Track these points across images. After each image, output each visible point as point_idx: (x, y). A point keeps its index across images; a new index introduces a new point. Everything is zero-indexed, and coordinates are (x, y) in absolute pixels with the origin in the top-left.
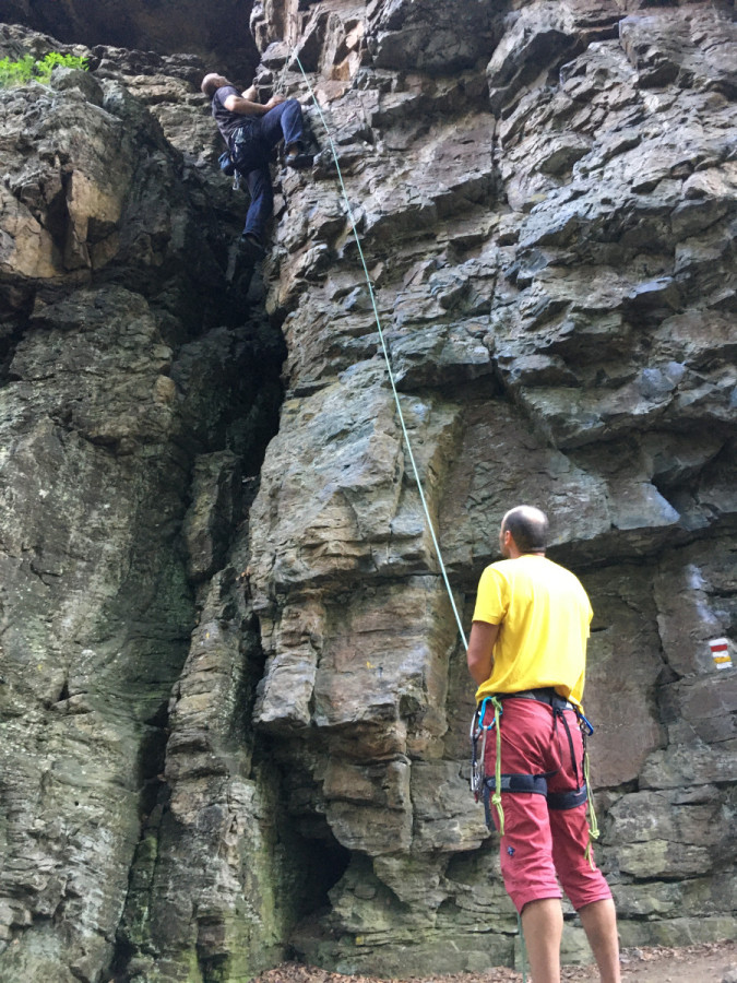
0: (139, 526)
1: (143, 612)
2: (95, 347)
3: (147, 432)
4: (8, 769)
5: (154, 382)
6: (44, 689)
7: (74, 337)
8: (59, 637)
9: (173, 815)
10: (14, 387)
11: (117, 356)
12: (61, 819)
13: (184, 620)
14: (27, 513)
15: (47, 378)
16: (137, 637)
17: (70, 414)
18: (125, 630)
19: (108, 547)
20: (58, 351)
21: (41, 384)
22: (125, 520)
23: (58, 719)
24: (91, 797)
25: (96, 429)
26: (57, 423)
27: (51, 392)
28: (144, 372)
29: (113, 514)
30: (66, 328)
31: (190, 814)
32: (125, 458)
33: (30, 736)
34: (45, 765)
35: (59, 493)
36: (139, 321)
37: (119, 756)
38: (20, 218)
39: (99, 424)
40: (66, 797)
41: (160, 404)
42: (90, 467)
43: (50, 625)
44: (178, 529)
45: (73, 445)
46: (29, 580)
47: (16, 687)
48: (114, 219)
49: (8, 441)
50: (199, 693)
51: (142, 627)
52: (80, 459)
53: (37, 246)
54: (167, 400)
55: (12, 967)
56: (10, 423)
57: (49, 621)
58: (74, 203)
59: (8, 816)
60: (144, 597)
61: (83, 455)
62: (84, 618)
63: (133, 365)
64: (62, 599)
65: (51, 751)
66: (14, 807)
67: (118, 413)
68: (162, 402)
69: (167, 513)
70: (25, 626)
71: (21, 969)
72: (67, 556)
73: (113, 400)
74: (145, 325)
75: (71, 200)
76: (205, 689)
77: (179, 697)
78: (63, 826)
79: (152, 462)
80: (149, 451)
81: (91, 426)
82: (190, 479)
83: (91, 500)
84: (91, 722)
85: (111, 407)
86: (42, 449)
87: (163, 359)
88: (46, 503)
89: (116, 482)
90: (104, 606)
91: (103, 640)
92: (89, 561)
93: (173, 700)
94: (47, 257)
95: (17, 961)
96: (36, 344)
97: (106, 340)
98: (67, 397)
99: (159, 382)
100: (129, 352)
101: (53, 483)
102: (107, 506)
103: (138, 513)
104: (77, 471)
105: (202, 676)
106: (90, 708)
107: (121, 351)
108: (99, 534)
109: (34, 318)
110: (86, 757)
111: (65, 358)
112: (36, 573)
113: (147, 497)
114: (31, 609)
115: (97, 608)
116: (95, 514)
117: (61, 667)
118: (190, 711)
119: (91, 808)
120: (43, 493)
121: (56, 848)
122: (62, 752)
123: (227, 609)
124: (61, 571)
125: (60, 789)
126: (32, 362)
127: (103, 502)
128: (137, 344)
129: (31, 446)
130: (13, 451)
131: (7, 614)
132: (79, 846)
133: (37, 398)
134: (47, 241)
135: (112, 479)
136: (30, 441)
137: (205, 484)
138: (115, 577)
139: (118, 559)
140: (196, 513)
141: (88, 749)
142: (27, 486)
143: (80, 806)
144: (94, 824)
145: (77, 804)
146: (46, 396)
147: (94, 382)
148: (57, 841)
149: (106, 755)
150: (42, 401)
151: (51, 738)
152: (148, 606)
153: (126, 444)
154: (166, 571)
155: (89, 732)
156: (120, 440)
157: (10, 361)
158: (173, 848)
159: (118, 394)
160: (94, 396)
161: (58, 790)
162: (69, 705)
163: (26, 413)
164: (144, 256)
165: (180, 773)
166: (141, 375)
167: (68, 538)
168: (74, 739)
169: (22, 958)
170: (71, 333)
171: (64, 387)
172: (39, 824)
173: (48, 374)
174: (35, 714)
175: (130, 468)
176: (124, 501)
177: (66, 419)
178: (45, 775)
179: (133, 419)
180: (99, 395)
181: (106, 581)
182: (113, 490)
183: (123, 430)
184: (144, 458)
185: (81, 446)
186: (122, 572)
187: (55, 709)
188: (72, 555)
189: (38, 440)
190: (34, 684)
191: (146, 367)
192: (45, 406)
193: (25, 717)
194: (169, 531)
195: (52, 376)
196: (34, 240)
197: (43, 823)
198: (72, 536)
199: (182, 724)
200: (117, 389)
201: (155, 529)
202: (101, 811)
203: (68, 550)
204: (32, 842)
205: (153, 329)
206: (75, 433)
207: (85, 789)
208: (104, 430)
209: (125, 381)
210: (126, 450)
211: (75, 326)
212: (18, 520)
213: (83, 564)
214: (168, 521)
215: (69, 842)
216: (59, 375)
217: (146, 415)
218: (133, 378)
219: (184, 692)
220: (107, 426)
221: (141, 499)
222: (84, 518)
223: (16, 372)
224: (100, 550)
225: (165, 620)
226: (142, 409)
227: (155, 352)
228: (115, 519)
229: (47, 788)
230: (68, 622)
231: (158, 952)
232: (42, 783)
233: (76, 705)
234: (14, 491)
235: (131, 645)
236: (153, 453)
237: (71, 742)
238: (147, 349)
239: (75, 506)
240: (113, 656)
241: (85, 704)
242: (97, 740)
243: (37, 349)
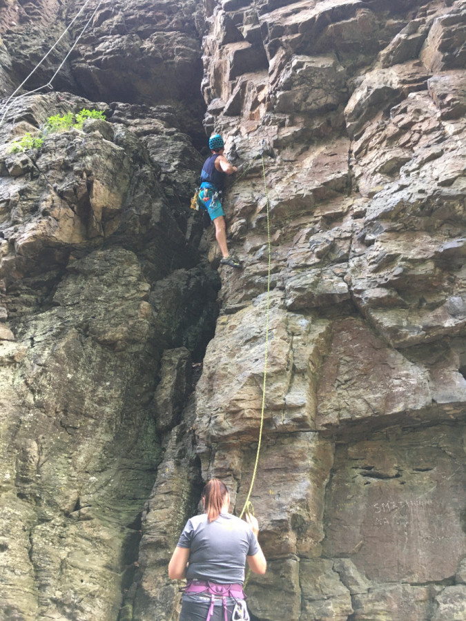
0: (127, 396)
1: (128, 451)
2: (104, 285)
3: (134, 337)
4: (41, 556)
5: (139, 305)
6: (65, 503)
7: (92, 279)
8: (76, 469)
9: (143, 590)
10: (55, 310)
11: (117, 290)
12: (72, 591)
13: (154, 457)
14: (59, 389)
15: (75, 304)
16: (124, 469)
17: (88, 327)
18: (117, 464)
19: (108, 410)
20: (82, 288)
21: (71, 308)
22: (119, 393)
23: (72, 524)
24: (91, 577)
25: (103, 336)
26: (79, 332)
27: (77, 313)
28: (132, 299)
29: (112, 389)
30: (86, 275)
31: (154, 591)
32: (119, 354)
33: (55, 534)
34: (63, 554)
35: (79, 375)
36: (130, 268)
37: (109, 549)
38: (62, 209)
39: (105, 332)
40: (76, 577)
41: (142, 319)
42: (98, 359)
43: (70, 461)
44: (152, 398)
45: (89, 345)
46: (59, 431)
47: (48, 501)
48: (118, 207)
49: (50, 344)
50: (161, 508)
51: (125, 461)
52: (93, 354)
53: (71, 225)
54: (146, 317)
56: (51, 333)
57: (70, 458)
58: (94, 199)
59: (39, 588)
60: (129, 442)
61: (95, 352)
62: (92, 456)
63: (127, 295)
64: (79, 443)
65: (67, 545)
66: (43, 582)
67: (116, 325)
68: (143, 318)
69: (145, 387)
70: (55, 461)
72: (83, 416)
73: (114, 317)
74: (134, 270)
75: (92, 198)
76: (165, 506)
77: (148, 511)
78: (73, 596)
79: (136, 355)
80: (135, 348)
81: (99, 334)
82: (160, 365)
83: (98, 380)
84: (92, 526)
85: (112, 321)
86: (70, 348)
87: (144, 291)
88: (71, 382)
89: (115, 368)
90: (104, 448)
91: (103, 471)
92: (96, 419)
93: (145, 512)
94: (78, 231)
96: (69, 283)
97: (110, 280)
98: (86, 316)
99: (142, 305)
100: (124, 287)
101: (75, 369)
102: (108, 384)
103: (127, 388)
104: (91, 362)
105: (163, 497)
106: (92, 517)
107: (119, 287)
108: (102, 401)
109: (70, 268)
110: (89, 549)
111: (86, 292)
112: (63, 427)
113: (132, 378)
114: (60, 450)
115: (100, 449)
116: (100, 389)
117: (75, 488)
118: (155, 520)
119: (91, 585)
120: (69, 376)
121: (68, 611)
122: (74, 546)
123: (180, 451)
124: (79, 425)
125: (72, 571)
126: (66, 294)
127: (105, 381)
128: (130, 282)
129: (64, 347)
130: (52, 350)
131: (44, 454)
132: (82, 610)
133: (69, 317)
134: (78, 222)
135: (111, 366)
136: (63, 344)
137: (169, 369)
138: (112, 429)
139: (114, 417)
140: (162, 388)
141: (90, 544)
142: (61, 372)
143: (84, 583)
144: (92, 596)
145: (82, 581)
146: (73, 316)
147: (102, 307)
148: (69, 606)
149: (102, 548)
150: (71, 319)
151: (68, 536)
152: (132, 448)
153: (120, 345)
154: (144, 425)
155: (91, 533)
156: (116, 342)
157: (54, 294)
158: (143, 613)
159: (116, 314)
160: (103, 315)
161: (70, 572)
162: (80, 514)
163: (62, 326)
164: (135, 228)
165: (148, 562)
166: (131, 301)
167: (83, 404)
168: (82, 537)
170: (90, 277)
171: (84, 310)
172: (58, 594)
173: (75, 302)
174: (59, 520)
175: (123, 359)
176: (118, 380)
177: (85, 330)
178: (63, 561)
179: (125, 329)
180: (105, 314)
181: (106, 432)
182: (112, 373)
183: (119, 336)
184: (132, 353)
185: (93, 346)
186: (116, 426)
187: (71, 517)
188: (86, 415)
189: (68, 343)
190: (58, 500)
191: (134, 296)
192: (73, 322)
193: (53, 521)
194: (146, 398)
195: (78, 303)
196: (70, 222)
197: (61, 593)
198: (86, 403)
199: (150, 529)
200: (116, 310)
201: (136, 398)
202: (97, 587)
203: (83, 412)
204: (53, 606)
205: (139, 272)
206: (90, 337)
207: (87, 571)
208: (108, 336)
209: (121, 305)
210: (121, 348)
211: (93, 272)
212: (53, 394)
213: (92, 421)
214: (146, 392)
215: (76, 607)
216: (82, 303)
217: (133, 326)
218: (127, 303)
219: (152, 507)
220: (110, 334)
221: (129, 378)
222: (94, 391)
223: (56, 301)
224: (103, 412)
225: (142, 457)
226: (131, 323)
227: (140, 287)
228: (112, 391)
229: (64, 570)
230: (81, 459)
232: (61, 566)
233: (83, 514)
234: (52, 375)
235: (120, 474)
236: (137, 350)
237: (79, 539)
238: (135, 285)
239: (88, 384)
240: (108, 481)
241: (90, 514)
242: (96, 538)
243: (70, 287)
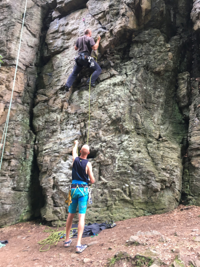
0: (167, 94)
1: (171, 116)
2: (151, 47)
3: (167, 69)
4: (153, 154)
5: (168, 54)
6: (156, 136)
7: (146, 44)
8: (155, 123)
9: (192, 165)
10: (133, 60)
11: (157, 48)
12: (169, 165)
14: (142, 93)
15: (140, 57)
16: (171, 123)
17: (148, 66)
18: (168, 121)
19: (161, 100)
20: (142, 49)
21: (139, 59)
22: (164, 93)
23: (161, 143)
24: (174, 161)
25: (155, 69)
26: (145, 69)
27: (142, 60)
28: (164, 52)
29: (161, 92)
30: (142, 43)
31: (197, 165)
32: (162, 77)
33: (155, 147)
34: (161, 153)
35: (148, 87)
36: (160, 37)
37: (177, 151)
38: (130, 12)
39: (156, 68)
40: (168, 161)
41: (170, 61)
42: (154, 80)
43: (152, 121)
44: (175, 95)
45: (149, 74)
46: (145, 110)
47: (149, 135)
48: (150, 8)
49: (135, 75)
50: (196, 136)
51: (171, 120)
52: (151, 78)
53: (133, 20)
55: (162, 198)
56: (134, 70)
57: (152, 120)
58: (143, 5)
59: (155, 165)
60: (170, 113)
61: (152, 77)
62: (158, 119)
63: (162, 50)
64: (153, 114)
65: (161, 150)
66: (157, 163)
67: (160, 64)
68: (170, 60)
69: (172, 90)
70: (147, 121)
71: (164, 198)
72: (152, 103)
73: (158, 61)
74: (162, 38)
75: (142, 5)
76: (198, 135)
77: (190, 137)
78: (170, 167)
79: (168, 77)
80: (167, 74)
81: (154, 69)
82: (177, 80)
83: (155, 88)
84: (168, 143)
85: (158, 63)
86: (143, 76)
87: (169, 48)
88: (146, 90)
89: (160, 83)
90: (162, 116)
91: (164, 124)
92: (157, 104)
93: (189, 138)
94: (135, 23)
95: (163, 196)
96: (135, 48)
97: (153, 44)
98: (147, 62)
99: (169, 54)
100: (160, 47)
101: (146, 85)
102: (159, 90)
103: (166, 91)
104: (151, 81)
105: (196, 132)
106: (168, 140)
107: (158, 47)
108: (158, 97)
109: (134, 41)
110: (169, 151)
111: (144, 50)
112: (146, 108)
113: (167, 87)
114: (147, 117)
115: (160, 116)
116: (157, 92)
117: (158, 131)
118: (194, 140)
119: (175, 163)
120: (145, 88)
121: (169, 172)
122: (164, 150)
123: (197, 115)
124: (151, 107)
125: (167, 159)
126: (135, 53)
127: (158, 89)
128: (162, 44)
129: (140, 76)
130: (136, 77)
131: (143, 118)
132: (174, 171)
133: (139, 63)
134: (135, 18)
135: (159, 83)
136: (140, 75)
137: (182, 82)
138: (163, 108)
139: (163, 103)
140: (181, 90)
141: (169, 150)
142: (141, 86)
143: (172, 163)
144: (176, 167)
145: (171, 162)
146: (141, 62)
147: (152, 57)
148: (169, 170)
149: (174, 151)
150: (140, 63)
151: (160, 147)
152: (171, 115)
153: (162, 73)
154: (174, 106)
155: (169, 146)
156: (161, 72)
157: (129, 54)
158: (193, 173)
159: (159, 59)
160: (153, 61)
161: (166, 159)
162: (162, 139)
163: (138, 67)
164: (158, 18)
165: (193, 155)
166: (164, 53)
167: (151, 99)
168: (166, 147)
169: (164, 195)
170: (144, 44)
171: (145, 59)
172: (164, 167)
173: (140, 56)
174: (155, 142)
175: (163, 79)
176: (163, 88)
177: (147, 68)
178: (162, 156)
179: (164, 66)
180: (154, 60)
181: (161, 109)
182: (160, 85)
183: (162, 69)
184: (166, 76)
185: (151, 74)
186: (164, 107)
187: (159, 140)
188: (153, 103)
189: (142, 74)
190: (153, 135)
191: (165, 50)
192: (141, 65)
193: (153, 142)
194: (173, 95)
195: (142, 56)
196: (132, 18)
197: (164, 166)
198: (152, 98)
199: (193, 143)
200: (159, 57)
201: (170, 95)
202: (177, 164)
203: (152, 102)
204: (162, 170)
205: (164, 39)
206: (150, 71)
207: (172, 159)
208: (157, 69)
209: (160, 55)
210: (162, 74)
211: (146, 41)
212: (141, 95)
213: (156, 105)
214: (173, 92)
215: (172, 170)
216: (144, 56)
217: (167, 64)
218: (162, 54)
219: (192, 136)
220: (158, 68)
221: (166, 87)
222: (154, 93)
223: (131, 56)
224: (159, 101)
225: (176, 118)
226: (166, 63)
227: (166, 46)
228: (162, 93)
229: (163, 159)
230: (156, 120)
231: (193, 195)
232: (162, 157)
233: (164, 139)
234: (139, 88)
235: (171, 125)
236: (168, 75)
237: (165, 148)
238: (164, 45)
239: (152, 90)
240: (168, 128)
241: (167, 139)
242: (171, 148)
243: (136, 50)
